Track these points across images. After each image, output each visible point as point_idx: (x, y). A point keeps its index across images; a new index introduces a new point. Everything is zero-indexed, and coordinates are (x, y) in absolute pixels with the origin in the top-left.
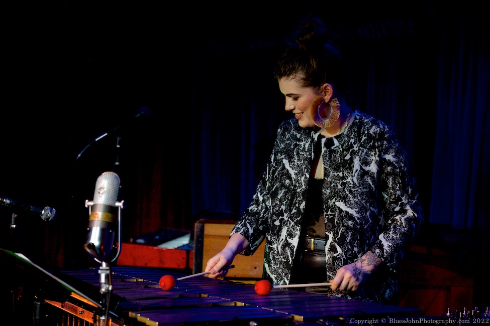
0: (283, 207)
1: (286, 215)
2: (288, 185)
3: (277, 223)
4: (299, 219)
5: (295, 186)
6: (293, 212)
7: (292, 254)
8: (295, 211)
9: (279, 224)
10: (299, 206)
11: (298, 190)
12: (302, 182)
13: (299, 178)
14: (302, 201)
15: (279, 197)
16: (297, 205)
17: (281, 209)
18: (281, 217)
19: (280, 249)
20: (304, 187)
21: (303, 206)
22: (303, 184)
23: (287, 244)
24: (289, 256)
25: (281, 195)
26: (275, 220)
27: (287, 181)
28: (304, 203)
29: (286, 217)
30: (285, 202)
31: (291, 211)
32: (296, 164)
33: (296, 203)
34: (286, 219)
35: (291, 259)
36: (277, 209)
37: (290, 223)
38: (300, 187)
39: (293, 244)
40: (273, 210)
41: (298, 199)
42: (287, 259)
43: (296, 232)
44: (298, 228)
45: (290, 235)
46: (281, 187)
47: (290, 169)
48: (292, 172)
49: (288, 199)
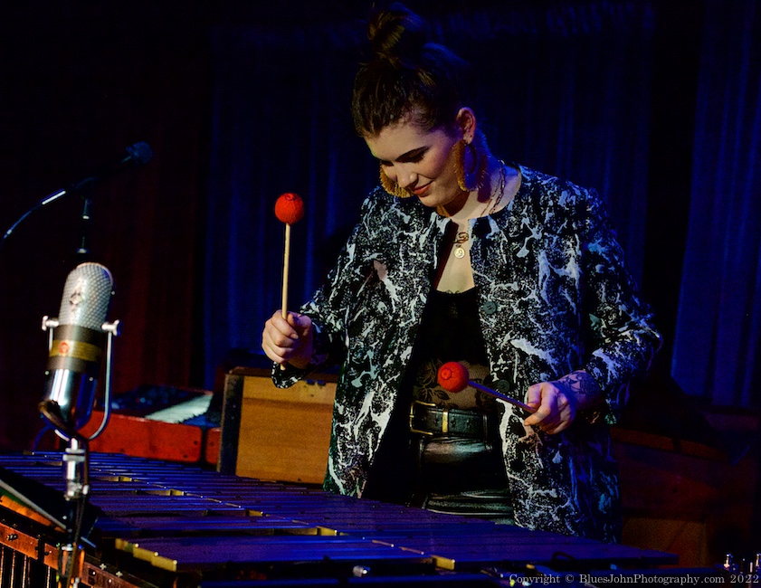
0: (370, 354)
1: (373, 368)
2: (382, 312)
3: (357, 383)
4: (395, 377)
5: (396, 316)
8: (391, 362)
9: (361, 385)
10: (399, 355)
11: (402, 324)
12: (412, 309)
13: (406, 301)
14: (406, 346)
15: (365, 334)
16: (396, 352)
17: (365, 357)
18: (364, 373)
19: (356, 431)
20: (414, 319)
21: (406, 354)
22: (413, 314)
25: (369, 330)
27: (381, 305)
28: (409, 349)
30: (375, 344)
39: (379, 425)
41: (400, 340)
43: (388, 403)
44: (392, 395)
46: (369, 314)
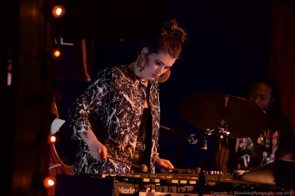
1: (128, 128)
2: (129, 110)
6: (133, 127)
7: (133, 152)
8: (134, 126)
10: (136, 124)
12: (140, 110)
15: (124, 118)
16: (135, 123)
18: (125, 130)
20: (141, 113)
21: (139, 124)
23: (129, 146)
24: (131, 153)
25: (126, 116)
26: (122, 131)
29: (128, 129)
30: (128, 121)
31: (131, 126)
32: (133, 99)
33: (134, 122)
34: (129, 131)
35: (132, 155)
36: (124, 124)
37: (131, 134)
38: (138, 113)
40: (120, 126)
42: (130, 155)
43: (135, 139)
45: (132, 141)
46: (125, 111)
47: (130, 101)
48: (132, 103)
49: (129, 119)
